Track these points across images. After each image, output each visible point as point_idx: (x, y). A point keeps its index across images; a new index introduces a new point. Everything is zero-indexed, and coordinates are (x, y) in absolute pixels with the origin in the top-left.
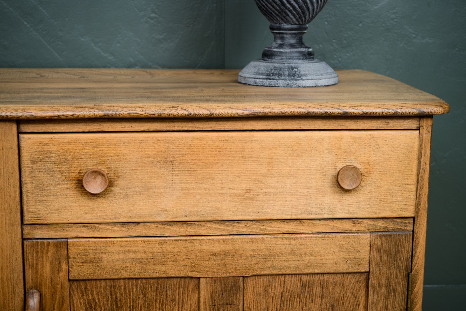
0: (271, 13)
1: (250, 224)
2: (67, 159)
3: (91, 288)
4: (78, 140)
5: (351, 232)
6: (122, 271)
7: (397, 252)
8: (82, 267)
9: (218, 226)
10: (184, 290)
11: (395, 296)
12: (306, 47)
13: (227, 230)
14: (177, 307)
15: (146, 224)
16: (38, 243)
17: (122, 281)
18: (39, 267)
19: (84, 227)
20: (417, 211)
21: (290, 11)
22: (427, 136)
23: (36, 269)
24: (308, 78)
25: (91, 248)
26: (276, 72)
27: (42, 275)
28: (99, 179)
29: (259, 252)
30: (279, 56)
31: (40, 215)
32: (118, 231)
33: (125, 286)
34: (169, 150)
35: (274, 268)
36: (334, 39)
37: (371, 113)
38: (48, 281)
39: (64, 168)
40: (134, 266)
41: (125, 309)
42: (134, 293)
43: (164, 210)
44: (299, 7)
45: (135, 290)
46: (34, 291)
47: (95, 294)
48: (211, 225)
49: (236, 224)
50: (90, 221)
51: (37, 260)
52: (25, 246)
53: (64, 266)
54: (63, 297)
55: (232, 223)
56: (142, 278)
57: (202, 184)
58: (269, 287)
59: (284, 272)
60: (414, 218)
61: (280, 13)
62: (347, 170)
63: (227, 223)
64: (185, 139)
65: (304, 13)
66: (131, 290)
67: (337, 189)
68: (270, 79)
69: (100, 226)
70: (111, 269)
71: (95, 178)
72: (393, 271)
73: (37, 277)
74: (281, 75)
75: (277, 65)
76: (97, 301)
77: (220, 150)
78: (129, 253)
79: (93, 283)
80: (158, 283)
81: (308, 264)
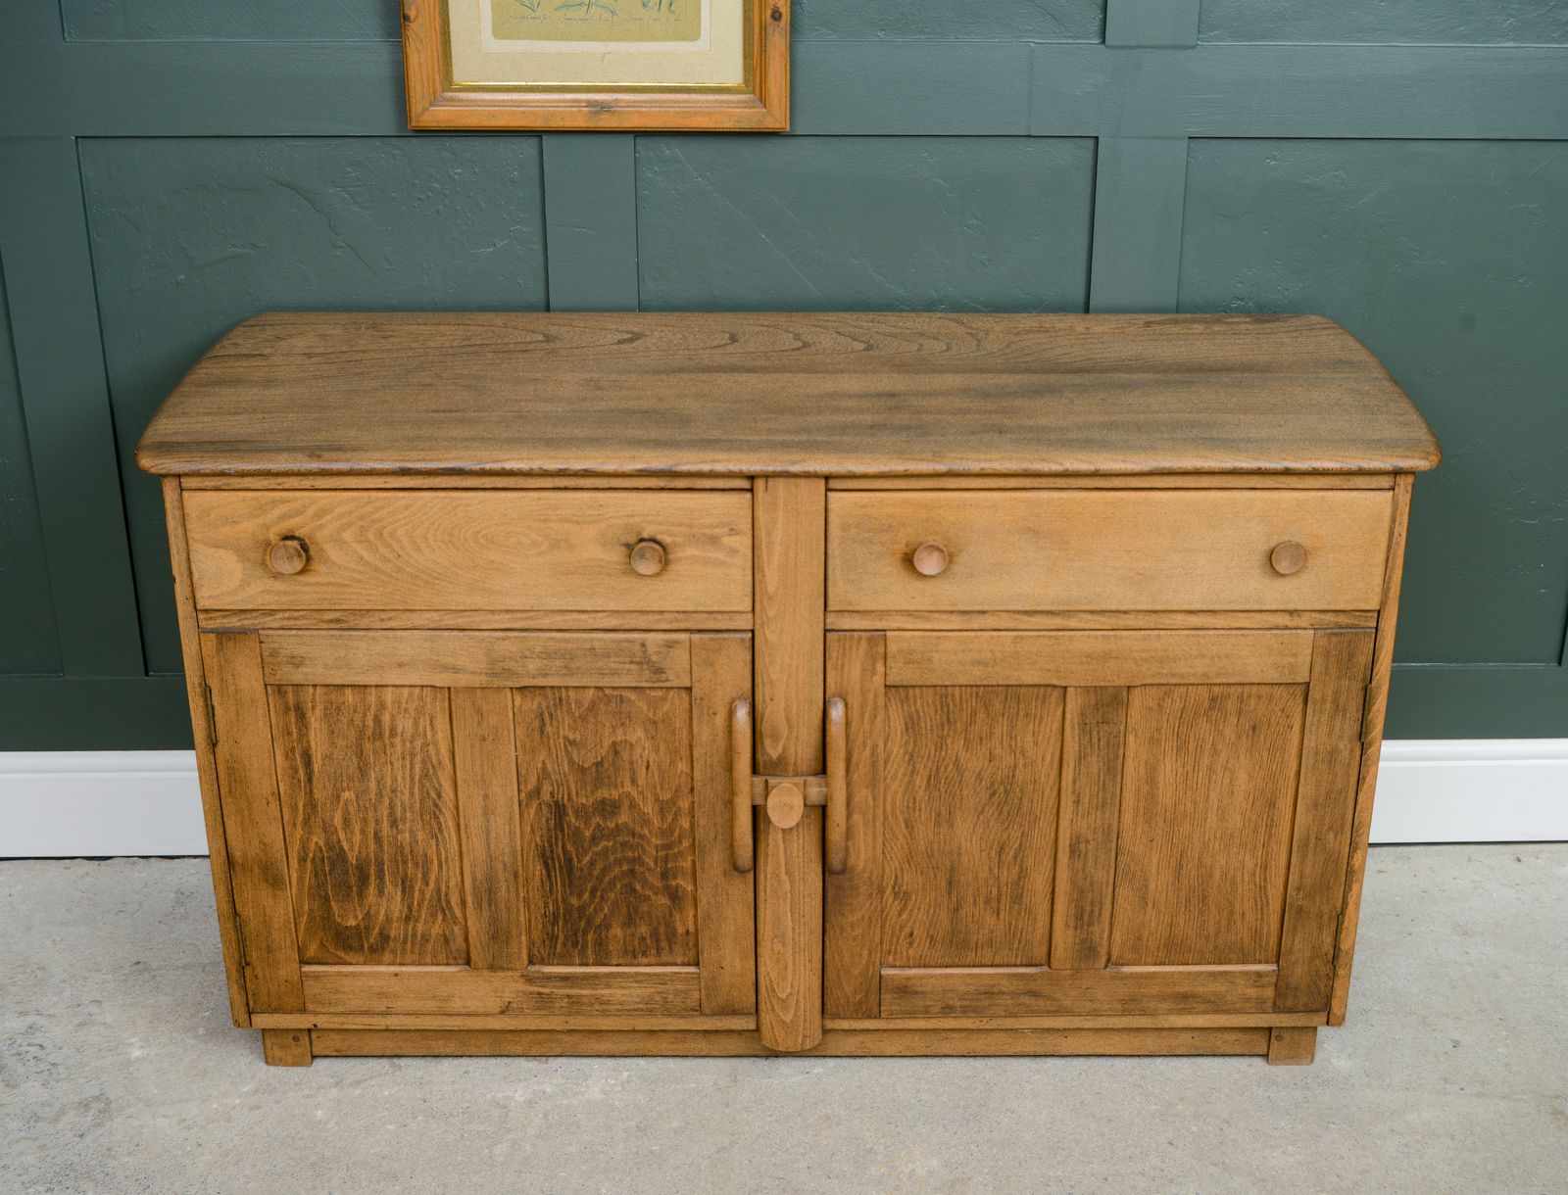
2: (891, 526)
3: (915, 697)
5: (1286, 628)
6: (959, 676)
7: (1351, 656)
8: (904, 669)
9: (1096, 617)
10: (1044, 702)
11: (1344, 716)
13: (1108, 624)
14: (1032, 724)
15: (995, 613)
16: (845, 635)
17: (958, 688)
18: (846, 669)
19: (910, 615)
20: (1383, 603)
22: (1404, 497)
23: (842, 671)
25: (918, 644)
27: (849, 679)
28: (936, 555)
29: (1153, 654)
31: (851, 600)
32: (956, 622)
33: (961, 695)
34: (1032, 514)
35: (1173, 675)
38: (858, 685)
39: (886, 538)
40: (976, 669)
41: (959, 725)
42: (974, 704)
43: (1022, 596)
45: (974, 701)
46: (838, 699)
47: (919, 705)
49: (1122, 616)
50: (919, 608)
51: (843, 659)
52: (828, 640)
53: (880, 668)
54: (875, 709)
55: (1117, 614)
56: (985, 686)
57: (1076, 561)
58: (1164, 700)
59: (1188, 682)
60: (1378, 611)
62: (1285, 546)
63: (1111, 614)
64: (1056, 500)
66: (970, 701)
67: (1269, 573)
69: (932, 615)
70: (943, 673)
71: (930, 554)
72: (1345, 682)
73: (842, 682)
76: (921, 714)
77: (1105, 516)
78: (970, 651)
79: (918, 691)
80: (1007, 692)
81: (1223, 672)
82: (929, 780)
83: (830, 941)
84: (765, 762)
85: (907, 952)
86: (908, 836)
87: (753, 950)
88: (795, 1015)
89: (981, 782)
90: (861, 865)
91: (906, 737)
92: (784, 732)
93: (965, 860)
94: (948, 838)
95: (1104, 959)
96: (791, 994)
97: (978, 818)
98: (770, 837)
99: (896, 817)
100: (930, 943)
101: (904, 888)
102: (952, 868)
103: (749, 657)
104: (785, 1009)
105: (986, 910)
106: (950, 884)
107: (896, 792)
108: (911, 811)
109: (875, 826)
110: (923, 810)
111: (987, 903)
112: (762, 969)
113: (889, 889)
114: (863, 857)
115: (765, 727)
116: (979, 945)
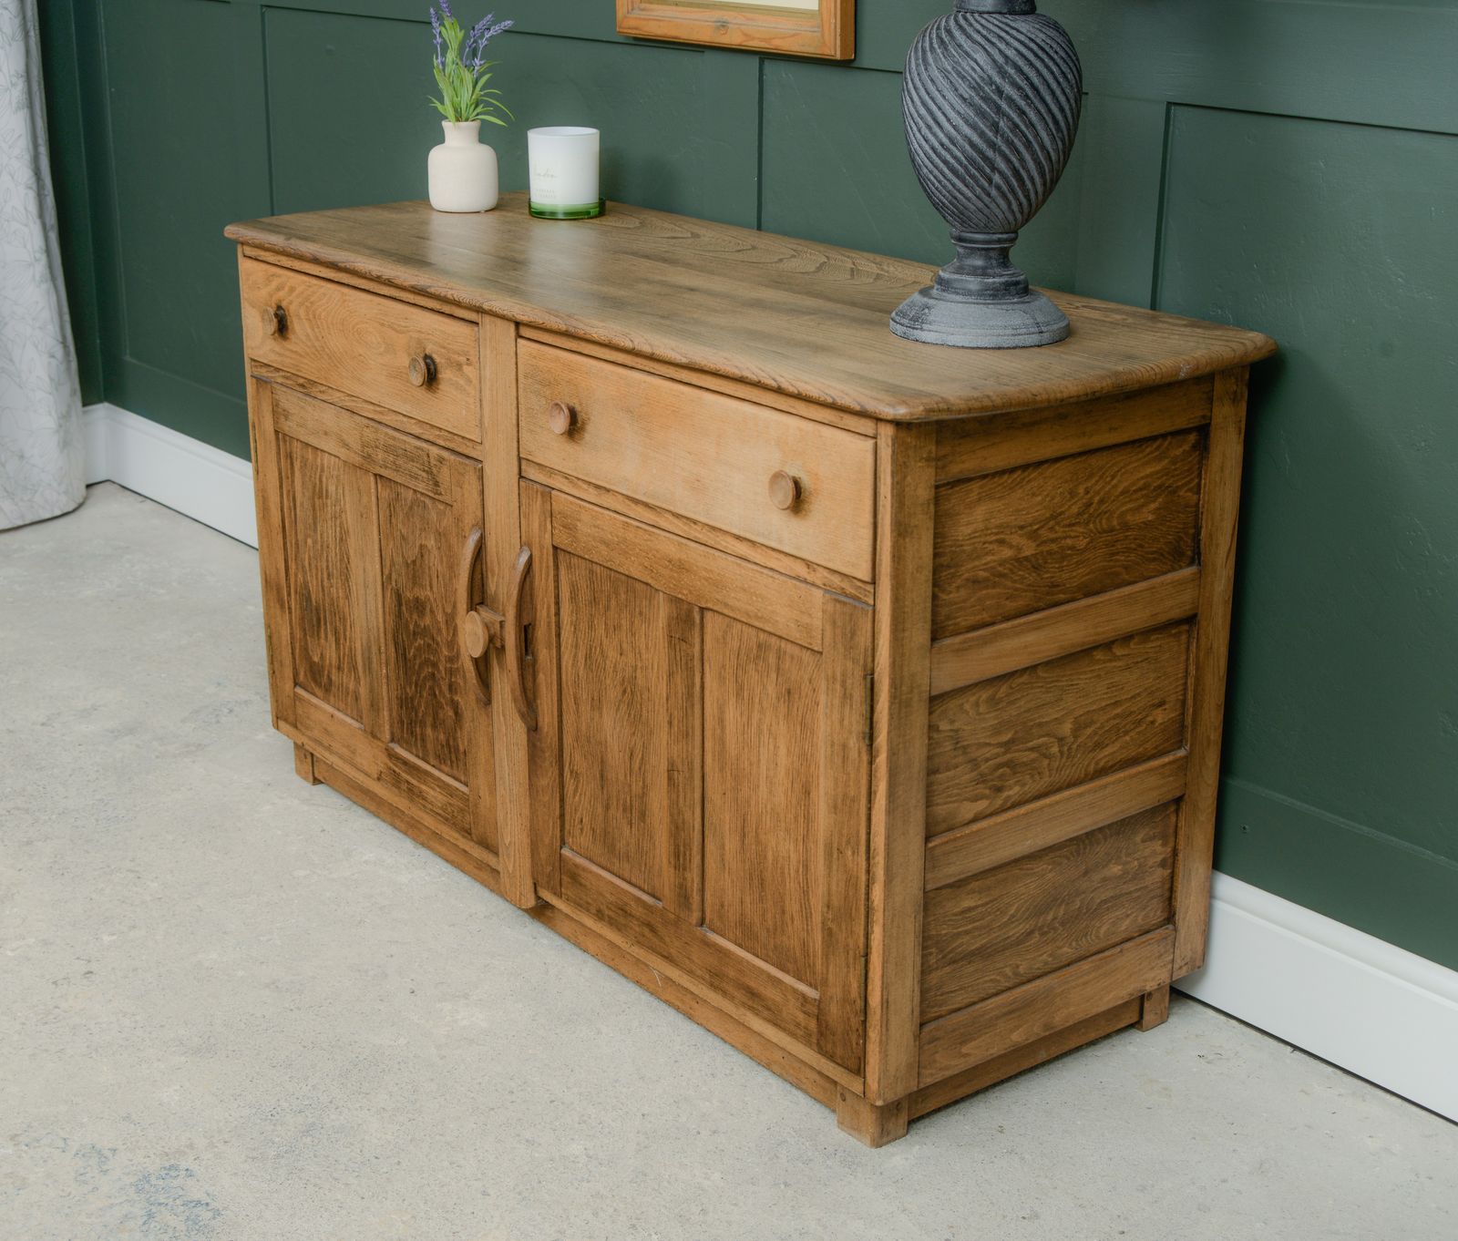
2: (553, 383)
3: (574, 566)
4: (558, 358)
5: (804, 581)
6: (595, 552)
7: (853, 633)
8: (563, 532)
9: (675, 521)
10: (650, 604)
11: (851, 706)
13: (685, 530)
14: (644, 624)
16: (530, 485)
17: (596, 566)
18: (531, 518)
19: (566, 478)
20: (877, 577)
23: (528, 519)
24: (932, 327)
25: (569, 509)
26: (905, 310)
27: (533, 530)
28: (562, 416)
29: (712, 576)
31: (532, 450)
33: (601, 575)
34: (630, 394)
35: (726, 605)
38: (537, 539)
39: (548, 392)
40: (603, 548)
41: (601, 607)
42: (609, 589)
43: (626, 479)
45: (609, 584)
46: (526, 548)
47: (577, 574)
50: (569, 472)
51: (529, 509)
52: (521, 486)
53: (549, 526)
54: (548, 566)
57: (658, 453)
58: (727, 633)
59: (738, 617)
60: (874, 585)
66: (606, 583)
69: (578, 483)
71: (559, 413)
72: (849, 664)
73: (529, 534)
76: (579, 585)
77: (673, 409)
78: (598, 527)
79: (576, 560)
81: (760, 614)
82: (586, 660)
84: (489, 596)
85: (580, 838)
86: (576, 713)
87: (495, 788)
88: (514, 867)
89: (617, 675)
90: (546, 729)
91: (572, 606)
92: (496, 569)
93: (610, 756)
94: (599, 727)
95: (696, 916)
96: (511, 842)
97: (617, 713)
98: (495, 673)
99: (568, 687)
100: (593, 837)
101: (576, 768)
102: (602, 761)
103: (480, 487)
104: (509, 857)
105: (624, 818)
106: (602, 777)
107: (567, 661)
108: (577, 687)
109: (552, 691)
110: (584, 690)
111: (624, 810)
112: (497, 809)
113: (567, 764)
114: (546, 720)
115: (488, 560)
116: (621, 855)
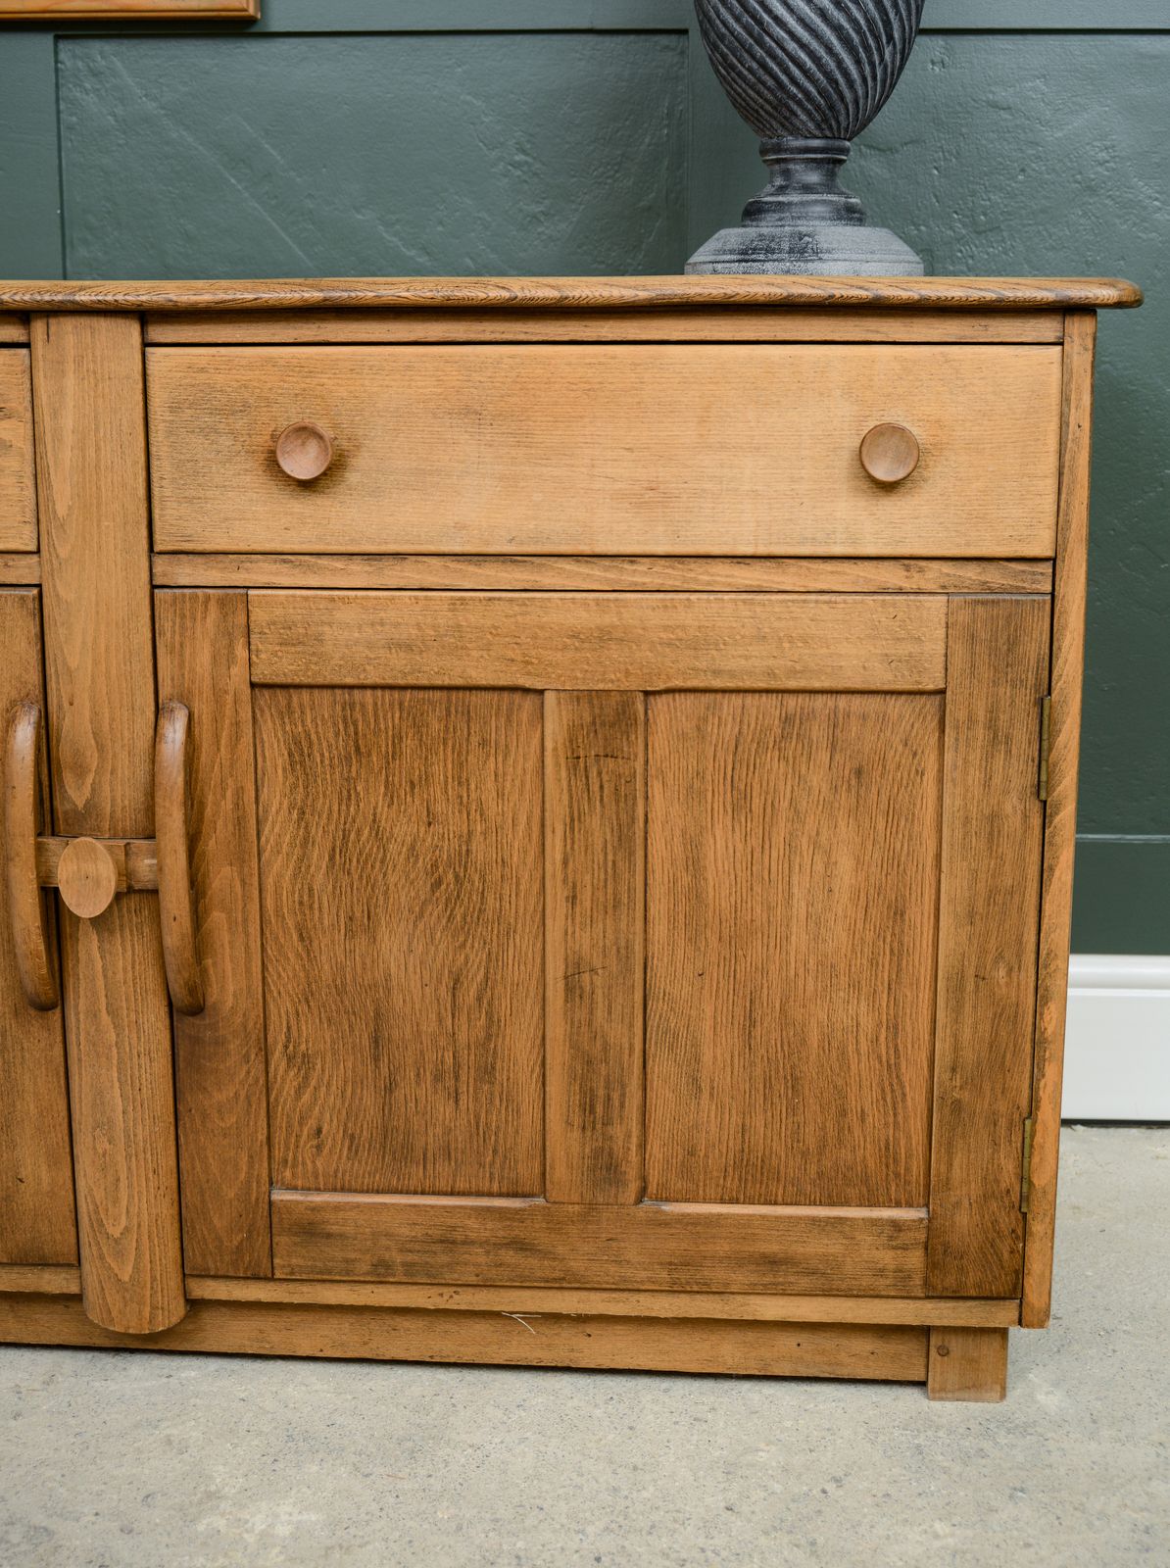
0: (757, 111)
1: (659, 566)
2: (246, 405)
3: (301, 705)
4: (270, 359)
5: (900, 592)
6: (368, 667)
7: (1013, 644)
8: (280, 654)
9: (583, 569)
10: (509, 720)
11: (1009, 752)
12: (841, 193)
13: (607, 579)
14: (492, 759)
15: (420, 558)
16: (184, 595)
17: (369, 692)
18: (188, 651)
19: (285, 561)
21: (799, 103)
22: (1082, 360)
23: (181, 655)
24: (836, 256)
25: (299, 611)
26: (761, 245)
27: (192, 670)
28: (313, 448)
29: (681, 634)
30: (774, 211)
31: (189, 532)
32: (359, 574)
33: (376, 704)
34: (470, 384)
35: (717, 673)
36: (956, 212)
37: (939, 298)
38: (207, 682)
39: (240, 423)
40: (395, 656)
41: (375, 759)
42: (397, 721)
43: (460, 527)
44: (819, 93)
45: (397, 715)
46: (175, 704)
47: (309, 721)
48: (568, 567)
49: (627, 566)
50: (297, 548)
51: (181, 635)
52: (157, 602)
53: (241, 652)
54: (237, 724)
55: (617, 563)
56: (411, 687)
57: (546, 466)
58: (706, 720)
59: (741, 685)
60: (1054, 560)
61: (775, 108)
62: (882, 434)
63: (607, 562)
64: (506, 360)
65: (832, 107)
66: (390, 715)
67: (865, 485)
68: (747, 261)
69: (319, 562)
70: (342, 662)
71: (303, 444)
72: (1005, 691)
73: (183, 675)
74: (773, 252)
75: (765, 231)
76: (314, 737)
77: (587, 386)
78: (382, 624)
79: (305, 694)
80: (449, 701)
81: (798, 667)
82: (332, 858)
83: (186, 1136)
84: (66, 813)
85: (313, 1162)
86: (304, 956)
87: (68, 1150)
88: (136, 1268)
89: (416, 861)
90: (230, 1003)
91: (291, 779)
92: (93, 760)
93: (397, 999)
94: (368, 961)
95: (633, 1187)
96: (127, 1229)
97: (415, 926)
98: (80, 947)
99: (284, 918)
100: (350, 1149)
101: (303, 1047)
102: (378, 1014)
103: (34, 630)
104: (120, 1255)
105: (436, 1092)
106: (376, 1042)
107: (280, 876)
108: (307, 912)
109: (247, 934)
110: (325, 911)
111: (438, 1078)
112: (81, 1183)
113: (280, 1047)
114: (231, 988)
115: (64, 752)
116: (430, 1155)
